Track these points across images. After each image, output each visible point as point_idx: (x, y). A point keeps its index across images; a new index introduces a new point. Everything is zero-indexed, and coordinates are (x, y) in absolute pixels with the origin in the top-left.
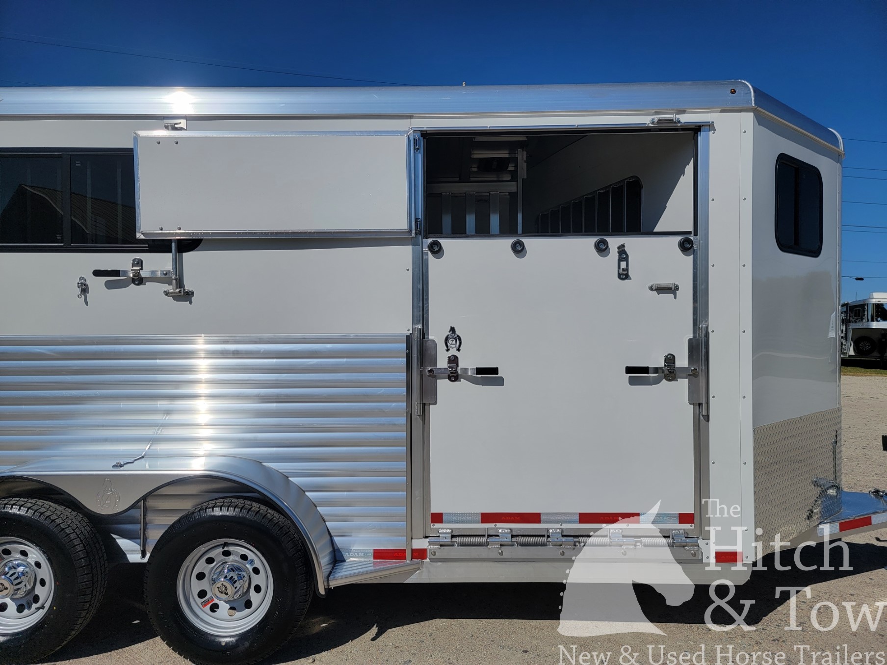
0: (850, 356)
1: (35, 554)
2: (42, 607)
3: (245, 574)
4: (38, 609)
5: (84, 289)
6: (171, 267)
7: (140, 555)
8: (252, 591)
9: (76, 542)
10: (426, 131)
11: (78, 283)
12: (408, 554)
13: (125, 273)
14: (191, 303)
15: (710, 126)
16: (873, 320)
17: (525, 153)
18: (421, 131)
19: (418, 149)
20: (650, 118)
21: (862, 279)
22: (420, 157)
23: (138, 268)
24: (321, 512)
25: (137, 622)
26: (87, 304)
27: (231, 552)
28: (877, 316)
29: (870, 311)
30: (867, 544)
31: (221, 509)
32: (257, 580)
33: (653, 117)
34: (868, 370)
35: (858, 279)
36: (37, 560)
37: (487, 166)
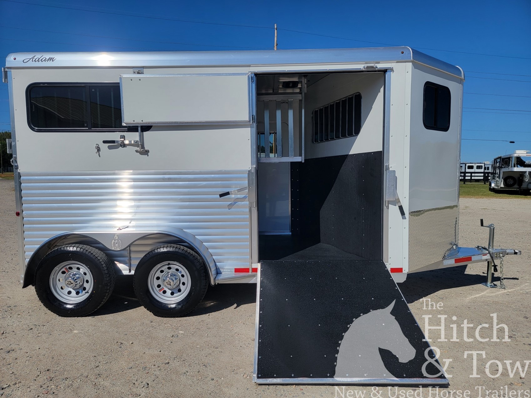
0: (501, 188)
1: (83, 269)
2: (88, 292)
3: (178, 277)
4: (86, 293)
5: (99, 150)
6: (139, 139)
7: (129, 271)
8: (181, 284)
9: (103, 263)
10: (257, 73)
11: (96, 147)
12: (250, 270)
13: (118, 141)
14: (148, 156)
15: (392, 70)
16: (514, 167)
17: (306, 79)
18: (254, 73)
19: (253, 81)
20: (363, 65)
21: (513, 142)
22: (254, 85)
23: (123, 139)
24: (210, 252)
25: (126, 303)
26: (100, 156)
27: (172, 268)
28: (517, 164)
29: (513, 161)
30: (477, 275)
31: (167, 248)
32: (183, 280)
33: (365, 65)
34: (511, 195)
35: (511, 142)
36: (85, 271)
37: (287, 85)
